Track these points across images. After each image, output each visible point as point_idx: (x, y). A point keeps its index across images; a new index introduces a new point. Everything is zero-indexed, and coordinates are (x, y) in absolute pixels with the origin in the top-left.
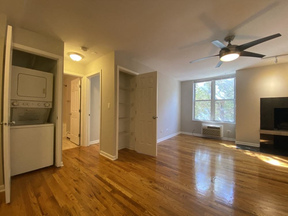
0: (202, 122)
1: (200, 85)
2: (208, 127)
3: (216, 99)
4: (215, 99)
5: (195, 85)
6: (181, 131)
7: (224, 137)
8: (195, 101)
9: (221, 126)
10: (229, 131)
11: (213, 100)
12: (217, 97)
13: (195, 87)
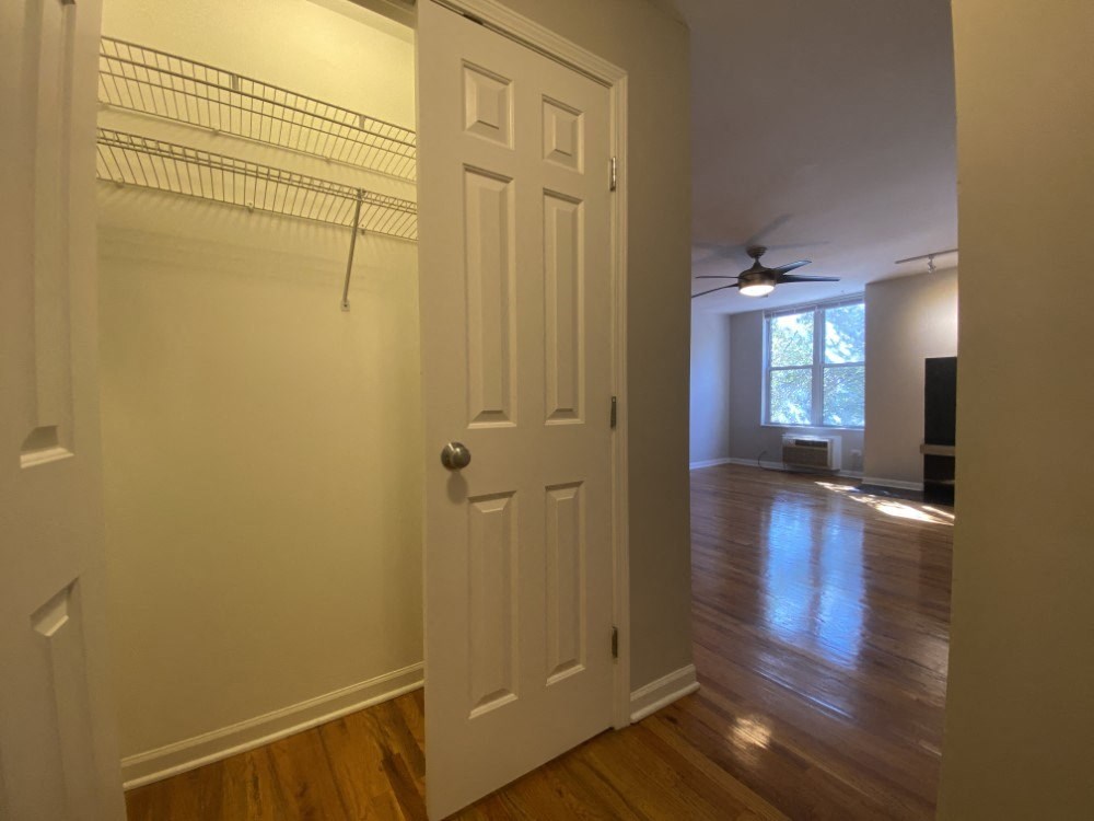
0: (787, 429)
1: (781, 323)
2: (799, 442)
3: (827, 362)
4: (823, 362)
5: (769, 324)
6: (731, 456)
7: (844, 468)
8: (770, 370)
9: (832, 437)
10: (854, 451)
11: (818, 366)
12: (831, 356)
13: (769, 331)
